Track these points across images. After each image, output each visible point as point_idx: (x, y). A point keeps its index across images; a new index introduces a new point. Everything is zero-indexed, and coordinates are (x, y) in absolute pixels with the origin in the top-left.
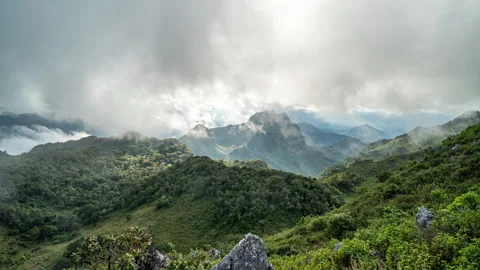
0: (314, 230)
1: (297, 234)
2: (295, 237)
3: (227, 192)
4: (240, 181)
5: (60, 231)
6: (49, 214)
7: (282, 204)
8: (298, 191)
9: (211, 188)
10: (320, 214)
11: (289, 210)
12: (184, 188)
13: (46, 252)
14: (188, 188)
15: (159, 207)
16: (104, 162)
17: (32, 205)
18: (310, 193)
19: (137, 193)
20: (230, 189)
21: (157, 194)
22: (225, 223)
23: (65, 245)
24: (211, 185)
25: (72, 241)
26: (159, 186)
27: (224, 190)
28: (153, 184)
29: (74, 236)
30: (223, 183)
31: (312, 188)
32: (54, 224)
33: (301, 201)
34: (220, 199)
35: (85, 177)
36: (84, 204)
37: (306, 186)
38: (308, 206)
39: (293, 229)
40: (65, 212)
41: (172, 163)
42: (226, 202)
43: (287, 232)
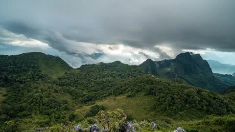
0: (215, 124)
1: (203, 124)
2: (201, 126)
3: (162, 94)
4: (169, 90)
5: (88, 101)
6: (85, 93)
7: (194, 105)
8: (205, 99)
9: (153, 91)
10: (220, 115)
11: (198, 109)
12: (140, 89)
13: (84, 108)
14: (142, 89)
15: (128, 97)
16: (106, 74)
17: (80, 89)
18: (213, 102)
19: (118, 89)
20: (163, 93)
21: (127, 90)
22: (160, 110)
23: (90, 106)
24: (153, 89)
25: (93, 106)
26: (128, 87)
27: (160, 93)
28: (125, 86)
29: (93, 104)
30: (160, 89)
31: (215, 98)
32: (86, 97)
33: (206, 105)
34: (158, 97)
35: (98, 79)
36: (98, 91)
37: (211, 97)
38: (211, 109)
39: (200, 121)
40: (91, 93)
41: (135, 77)
42: (161, 99)
43: (197, 122)
